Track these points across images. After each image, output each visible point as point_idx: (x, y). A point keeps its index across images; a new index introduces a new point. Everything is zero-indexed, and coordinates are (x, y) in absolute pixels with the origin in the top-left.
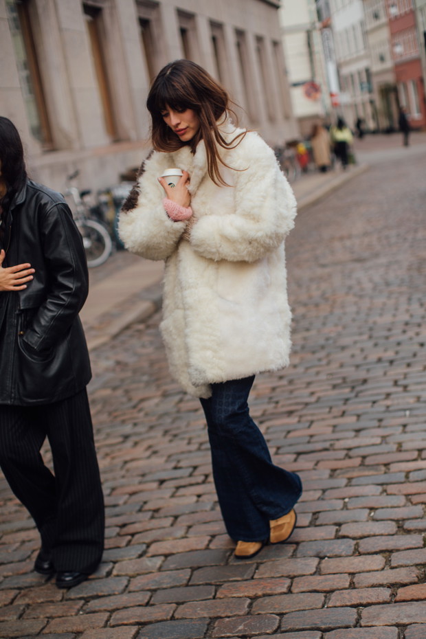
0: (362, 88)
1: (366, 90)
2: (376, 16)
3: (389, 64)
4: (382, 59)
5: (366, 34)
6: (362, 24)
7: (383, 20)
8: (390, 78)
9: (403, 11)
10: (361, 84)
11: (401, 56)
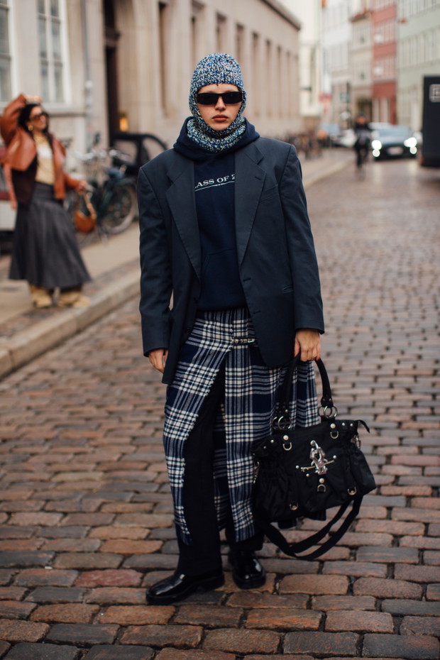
0: (341, 98)
1: (344, 100)
2: (362, 40)
3: (368, 81)
4: (363, 76)
5: (351, 53)
6: (349, 44)
7: (368, 44)
8: (367, 94)
9: (387, 39)
10: (341, 94)
11: (380, 76)
